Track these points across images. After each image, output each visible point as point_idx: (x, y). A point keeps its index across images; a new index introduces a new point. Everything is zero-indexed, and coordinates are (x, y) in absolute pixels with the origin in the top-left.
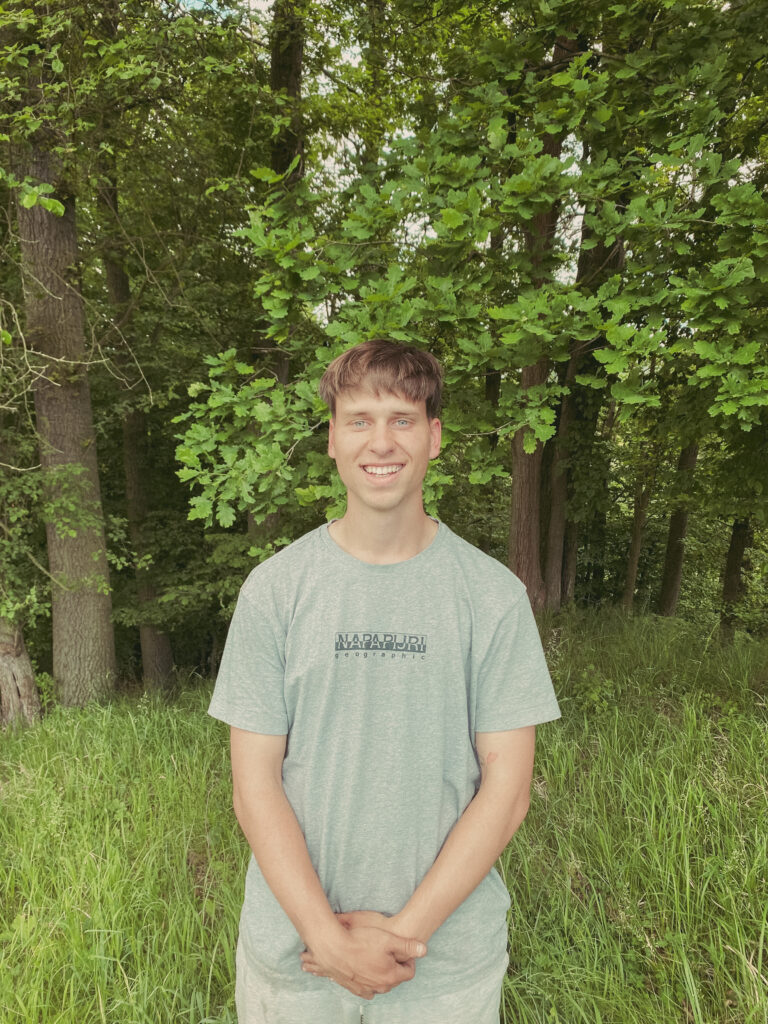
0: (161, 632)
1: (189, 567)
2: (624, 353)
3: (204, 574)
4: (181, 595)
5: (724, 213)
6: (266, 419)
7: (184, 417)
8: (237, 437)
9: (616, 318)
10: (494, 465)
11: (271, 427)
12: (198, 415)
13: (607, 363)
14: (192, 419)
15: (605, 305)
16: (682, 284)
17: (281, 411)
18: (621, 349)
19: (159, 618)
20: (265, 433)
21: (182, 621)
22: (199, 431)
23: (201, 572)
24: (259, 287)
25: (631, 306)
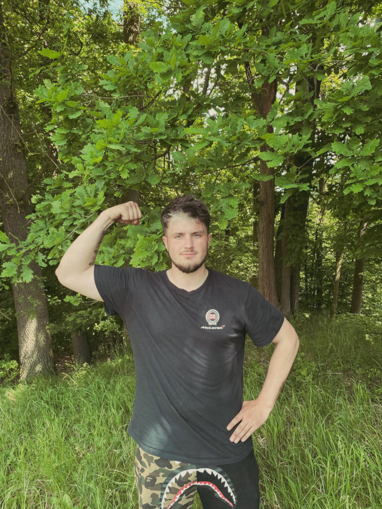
13: (268, 161)
24: (48, 127)
25: (288, 123)
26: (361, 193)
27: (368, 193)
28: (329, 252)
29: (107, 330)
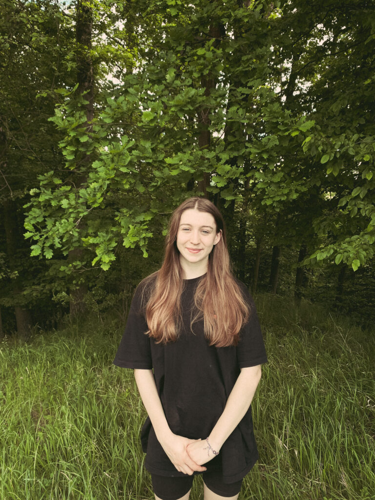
0: (25, 309)
1: (39, 277)
2: (225, 178)
3: (46, 280)
4: (33, 291)
6: (67, 207)
7: (29, 205)
8: (54, 214)
9: (223, 161)
11: (69, 210)
12: (35, 204)
14: (32, 206)
15: (219, 155)
16: (251, 146)
17: (73, 203)
18: (224, 176)
19: (24, 302)
20: (67, 213)
21: (35, 303)
22: (36, 212)
23: (45, 279)
24: (61, 144)
25: (230, 156)
26: (271, 205)
27: (275, 205)
28: (251, 240)
29: (64, 300)
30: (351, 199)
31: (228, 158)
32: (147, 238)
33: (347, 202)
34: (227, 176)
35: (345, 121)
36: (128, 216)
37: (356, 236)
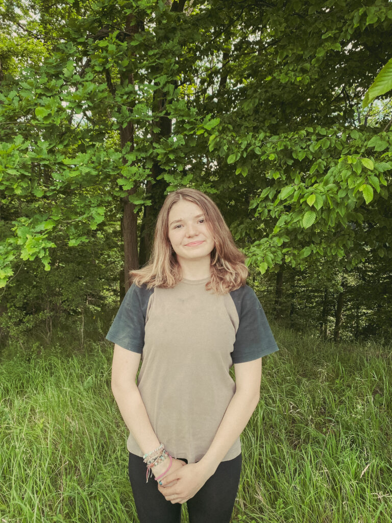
2: (131, 180)
5: (172, 114)
9: (129, 163)
10: (81, 236)
13: (123, 185)
15: (125, 156)
16: (158, 147)
18: (130, 178)
25: (137, 157)
30: (261, 201)
31: (135, 159)
32: (47, 248)
33: (258, 204)
34: (134, 179)
35: (257, 121)
36: (27, 225)
37: (266, 239)
